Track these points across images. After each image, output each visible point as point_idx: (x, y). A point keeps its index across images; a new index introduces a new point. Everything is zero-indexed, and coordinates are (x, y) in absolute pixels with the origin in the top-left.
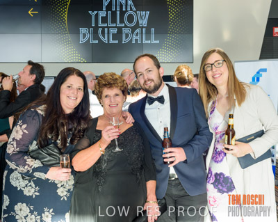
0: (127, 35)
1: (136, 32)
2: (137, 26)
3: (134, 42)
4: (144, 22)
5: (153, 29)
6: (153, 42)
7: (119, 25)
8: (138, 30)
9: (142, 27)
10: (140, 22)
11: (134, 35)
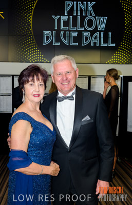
0: (87, 39)
1: (94, 36)
2: (96, 30)
3: (92, 45)
4: (102, 27)
5: (110, 33)
6: (110, 45)
7: (79, 28)
8: (97, 34)
9: (100, 32)
10: (99, 26)
11: (93, 39)
